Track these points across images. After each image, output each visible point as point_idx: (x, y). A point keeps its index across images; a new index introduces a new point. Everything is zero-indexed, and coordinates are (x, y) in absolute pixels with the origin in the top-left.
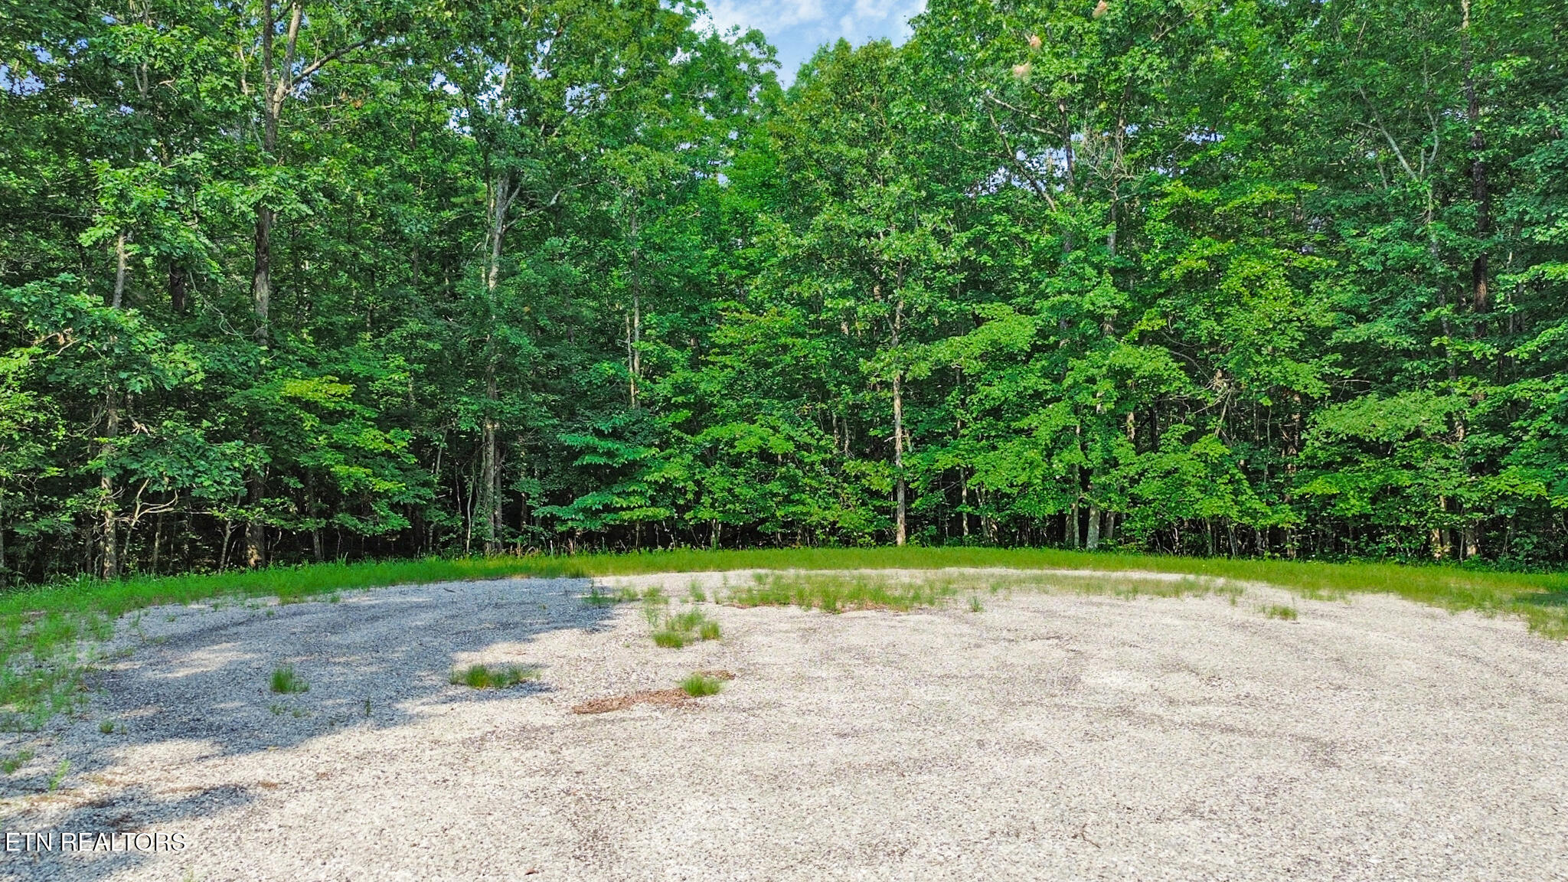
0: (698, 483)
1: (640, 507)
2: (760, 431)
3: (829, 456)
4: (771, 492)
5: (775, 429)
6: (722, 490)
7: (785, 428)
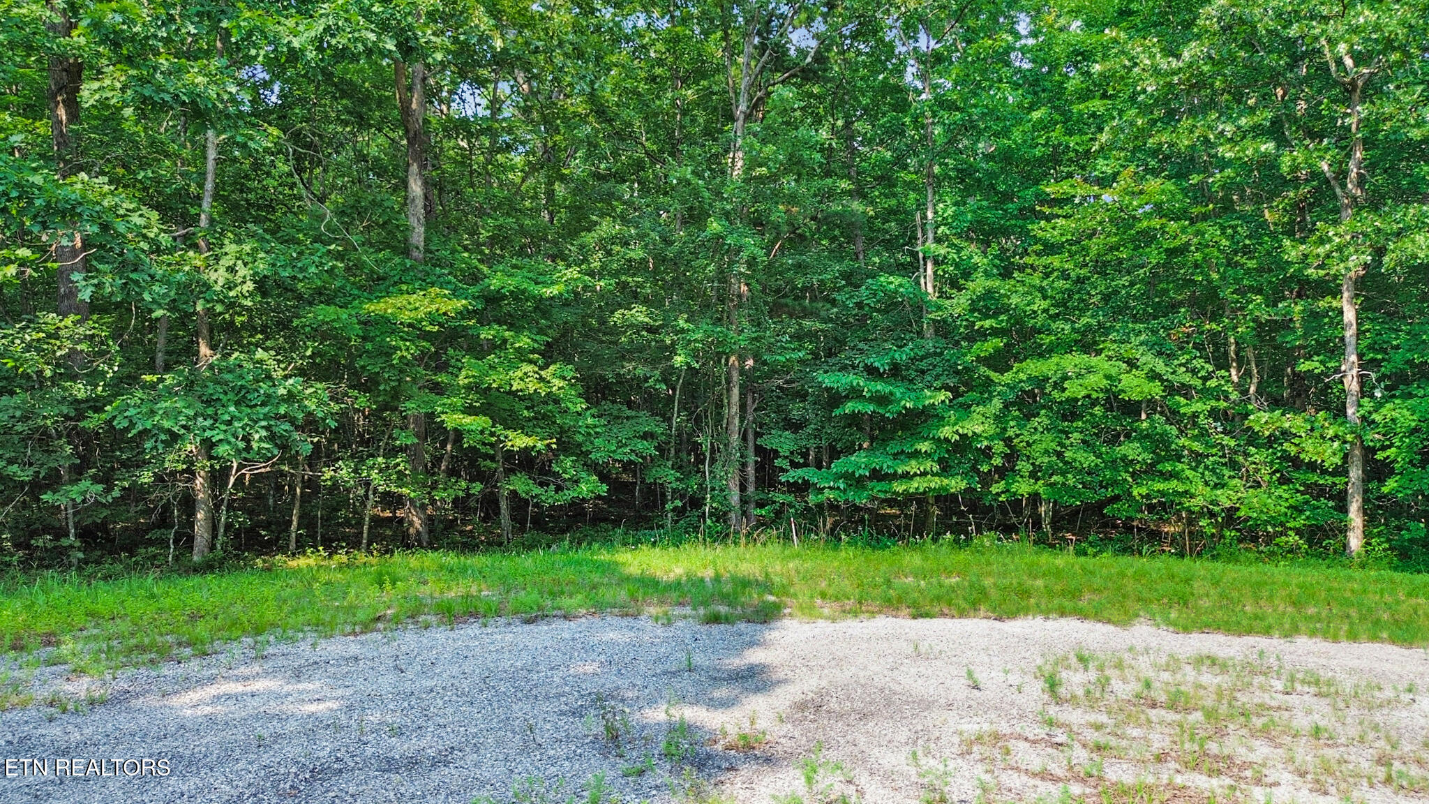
0: (1008, 441)
1: (924, 474)
2: (1107, 365)
3: (1223, 404)
4: (1124, 458)
5: (1132, 364)
6: (1046, 452)
7: (1149, 360)
